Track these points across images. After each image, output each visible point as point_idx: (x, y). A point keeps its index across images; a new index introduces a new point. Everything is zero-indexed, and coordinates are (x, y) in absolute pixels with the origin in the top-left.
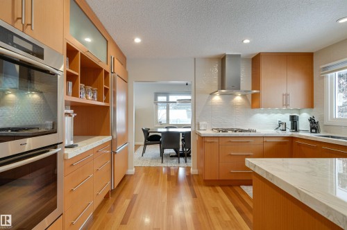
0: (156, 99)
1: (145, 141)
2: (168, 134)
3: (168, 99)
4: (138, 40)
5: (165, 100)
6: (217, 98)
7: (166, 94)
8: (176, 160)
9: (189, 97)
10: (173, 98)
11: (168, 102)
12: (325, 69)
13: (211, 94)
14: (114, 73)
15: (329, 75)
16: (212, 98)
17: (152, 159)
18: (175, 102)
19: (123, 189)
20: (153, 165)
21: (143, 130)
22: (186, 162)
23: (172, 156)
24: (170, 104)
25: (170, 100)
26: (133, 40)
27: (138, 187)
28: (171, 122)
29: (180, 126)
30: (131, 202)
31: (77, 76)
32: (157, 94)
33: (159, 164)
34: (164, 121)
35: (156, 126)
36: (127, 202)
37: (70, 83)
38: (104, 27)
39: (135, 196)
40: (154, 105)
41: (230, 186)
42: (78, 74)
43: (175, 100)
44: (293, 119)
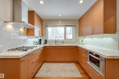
16: (6, 25)
44: (40, 40)
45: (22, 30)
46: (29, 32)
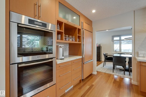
0: (113, 39)
1: (105, 60)
2: (120, 57)
3: (120, 38)
4: (94, 11)
7: (120, 36)
8: (123, 72)
9: (131, 37)
10: (123, 38)
11: (120, 40)
14: (83, 29)
17: (108, 69)
18: (124, 40)
19: (89, 80)
20: (107, 72)
21: (104, 54)
22: (130, 75)
23: (120, 70)
24: (122, 41)
25: (122, 39)
26: (92, 12)
27: (96, 81)
28: (122, 51)
29: (128, 53)
30: (89, 88)
31: (63, 32)
32: (113, 37)
33: (111, 73)
34: (118, 50)
35: (113, 52)
36: (88, 87)
37: (60, 35)
38: (78, 11)
39: (92, 86)
40: (112, 42)
42: (63, 31)
43: (124, 39)
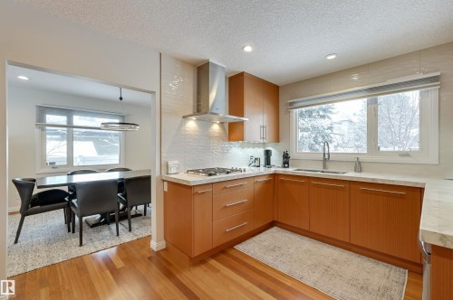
0: (41, 118)
3: (70, 120)
5: (65, 124)
6: (192, 124)
11: (70, 126)
12: (291, 104)
13: (184, 117)
15: (294, 110)
16: (185, 123)
22: (130, 230)
24: (76, 131)
41: (223, 252)
44: (268, 153)
45: (216, 127)
46: (234, 132)
